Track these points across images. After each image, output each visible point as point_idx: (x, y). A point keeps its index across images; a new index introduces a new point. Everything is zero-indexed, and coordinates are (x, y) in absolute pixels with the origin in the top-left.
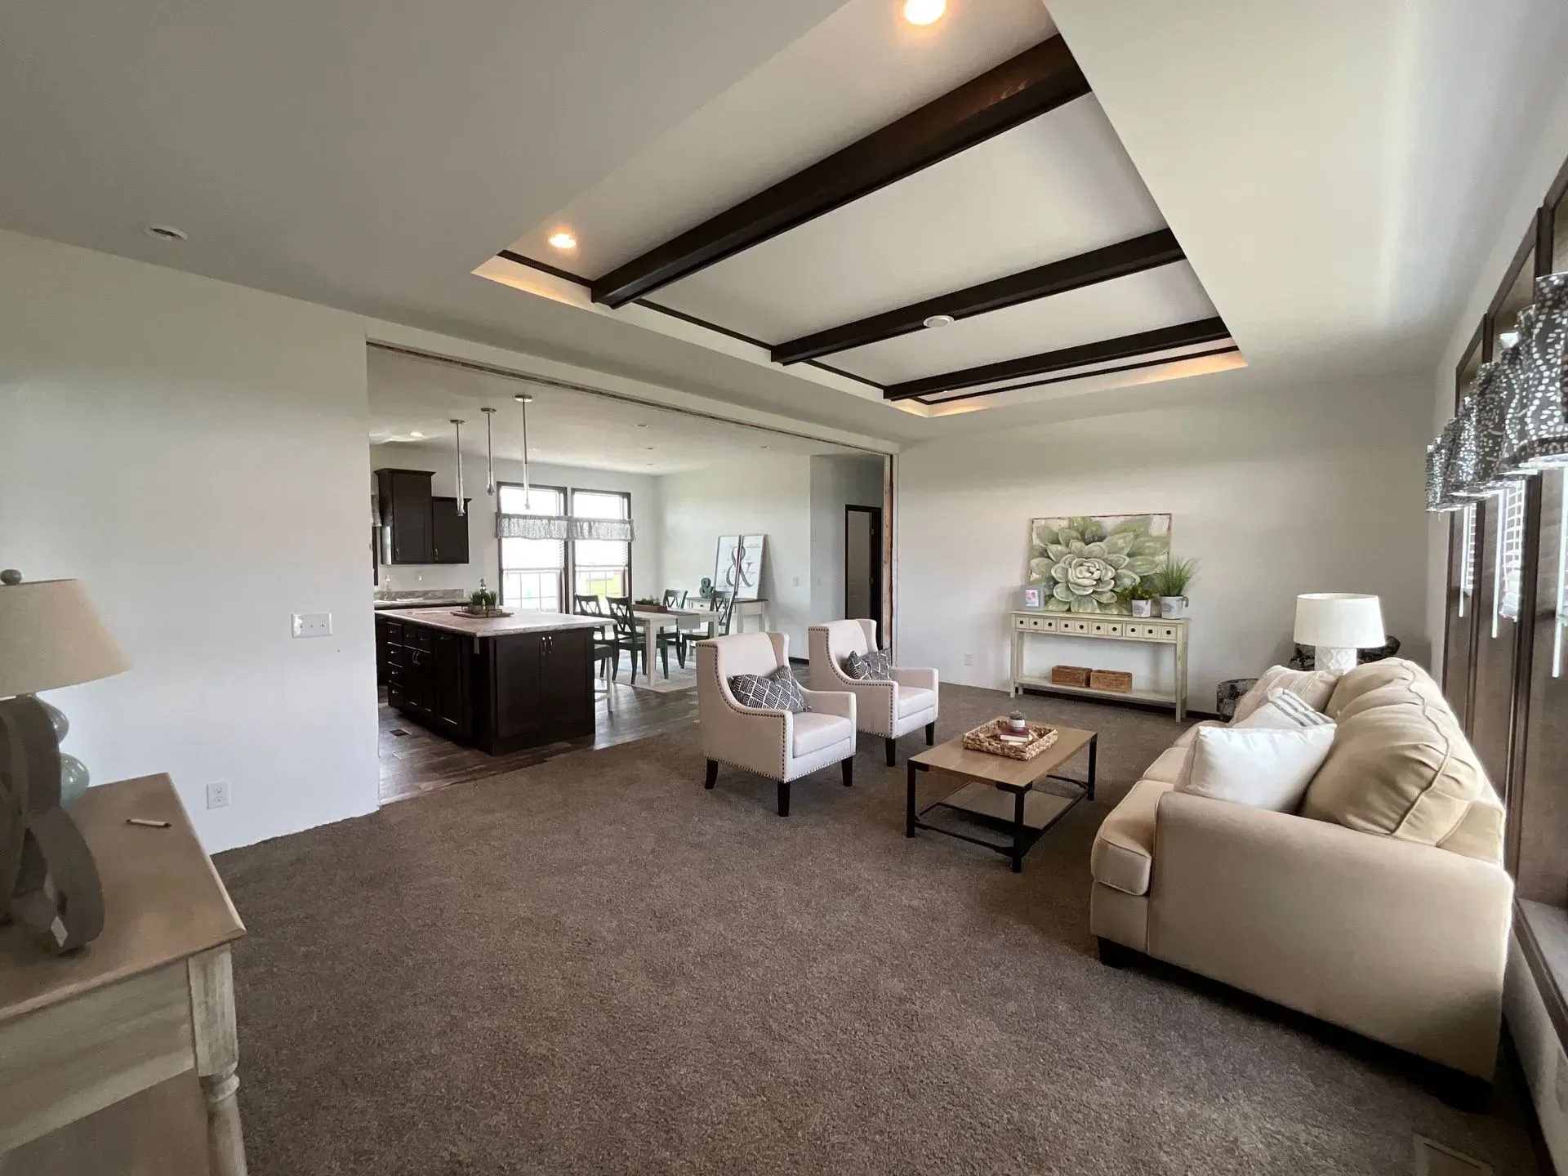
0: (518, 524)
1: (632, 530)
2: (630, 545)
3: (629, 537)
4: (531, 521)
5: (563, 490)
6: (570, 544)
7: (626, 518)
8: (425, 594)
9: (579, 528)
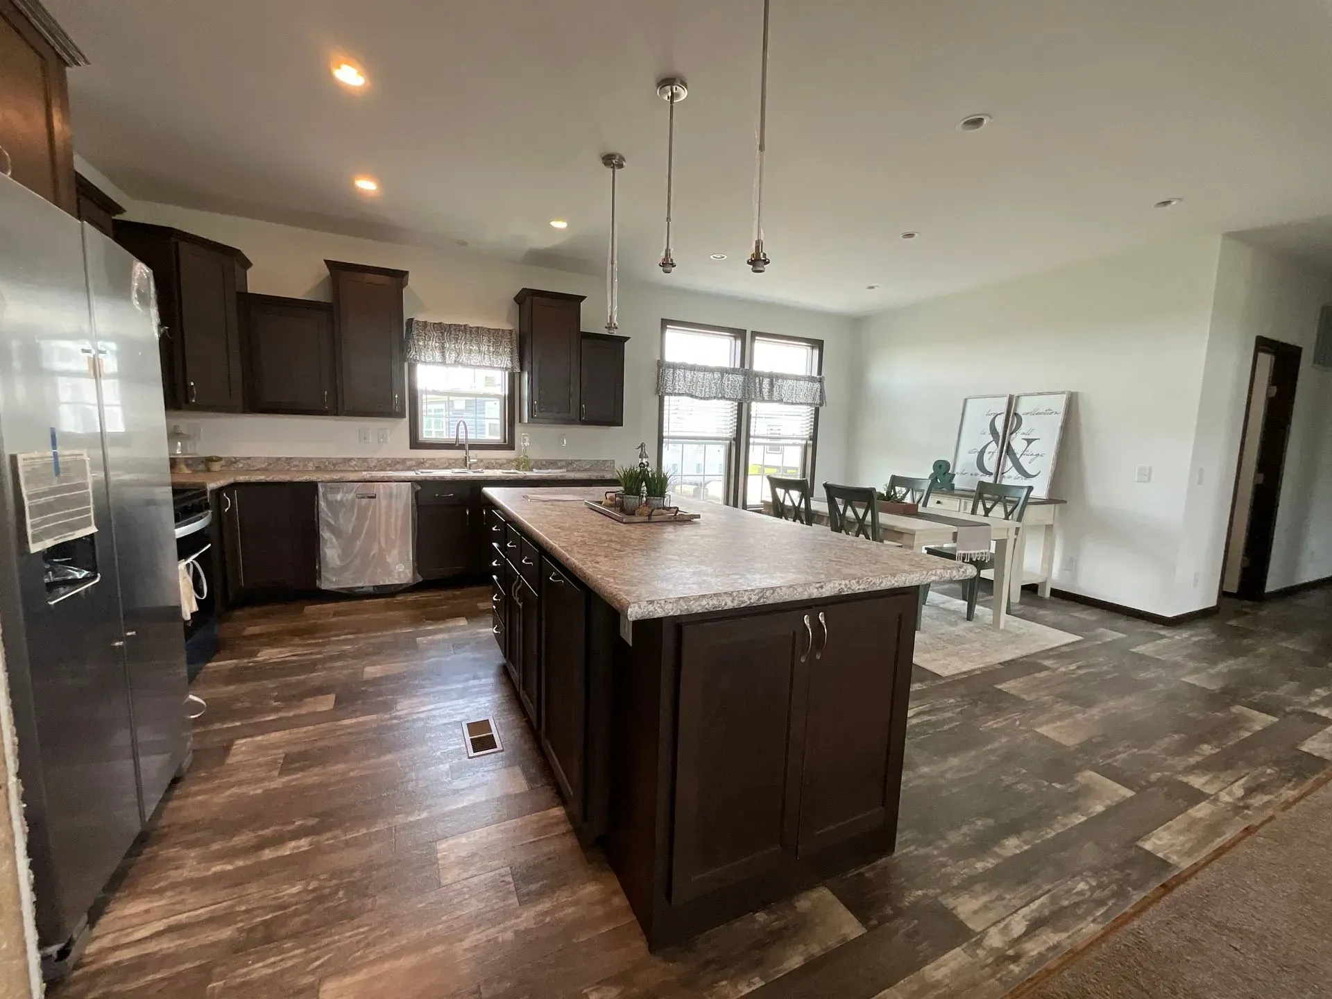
0: (685, 377)
1: (822, 391)
2: (817, 411)
3: (818, 401)
4: (701, 375)
5: (739, 334)
6: (745, 406)
7: (815, 374)
8: (569, 464)
9: (758, 386)
